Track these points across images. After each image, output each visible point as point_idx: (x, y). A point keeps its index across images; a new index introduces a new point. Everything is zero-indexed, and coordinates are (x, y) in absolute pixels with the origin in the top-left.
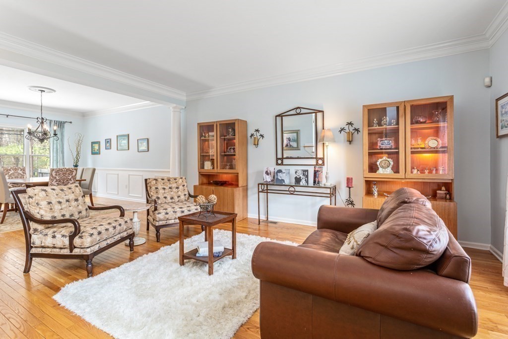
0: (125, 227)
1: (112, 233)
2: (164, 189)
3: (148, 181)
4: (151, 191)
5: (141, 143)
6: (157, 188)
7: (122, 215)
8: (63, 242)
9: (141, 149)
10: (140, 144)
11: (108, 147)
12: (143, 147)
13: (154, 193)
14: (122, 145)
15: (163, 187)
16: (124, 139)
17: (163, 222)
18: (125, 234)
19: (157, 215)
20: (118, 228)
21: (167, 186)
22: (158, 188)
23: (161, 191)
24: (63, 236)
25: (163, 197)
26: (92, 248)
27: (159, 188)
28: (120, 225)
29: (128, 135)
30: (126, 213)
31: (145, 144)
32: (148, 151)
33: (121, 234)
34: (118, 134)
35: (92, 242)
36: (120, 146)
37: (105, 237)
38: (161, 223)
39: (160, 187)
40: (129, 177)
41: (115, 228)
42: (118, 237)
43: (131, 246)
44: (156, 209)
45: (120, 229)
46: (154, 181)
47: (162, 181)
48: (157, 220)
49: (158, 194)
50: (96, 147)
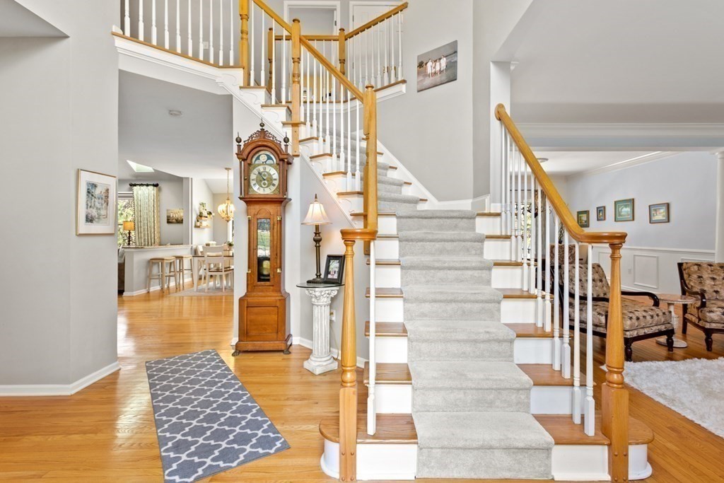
0: (663, 320)
1: (650, 322)
2: (714, 279)
3: (684, 266)
4: (690, 280)
5: (655, 210)
6: (700, 277)
7: (657, 303)
8: (599, 319)
9: (656, 218)
10: (653, 212)
11: (601, 218)
12: (661, 215)
13: (695, 283)
14: (622, 213)
15: (711, 276)
16: (626, 206)
17: (719, 325)
18: (663, 328)
19: (708, 314)
20: (656, 318)
21: (719, 275)
22: (702, 277)
23: (709, 282)
24: (599, 314)
25: (712, 290)
26: (631, 332)
27: (704, 277)
28: (658, 315)
29: (633, 199)
30: (661, 302)
31: (663, 211)
32: (669, 221)
33: (659, 327)
34: (616, 200)
35: (631, 326)
36: (620, 215)
37: (643, 324)
38: (714, 326)
39: (705, 275)
40: (634, 258)
41: (652, 317)
42: (655, 329)
43: (670, 345)
44: (703, 305)
45: (657, 321)
46: (696, 267)
47: (709, 267)
48: (708, 320)
49: (703, 286)
50: (584, 217)
